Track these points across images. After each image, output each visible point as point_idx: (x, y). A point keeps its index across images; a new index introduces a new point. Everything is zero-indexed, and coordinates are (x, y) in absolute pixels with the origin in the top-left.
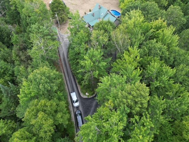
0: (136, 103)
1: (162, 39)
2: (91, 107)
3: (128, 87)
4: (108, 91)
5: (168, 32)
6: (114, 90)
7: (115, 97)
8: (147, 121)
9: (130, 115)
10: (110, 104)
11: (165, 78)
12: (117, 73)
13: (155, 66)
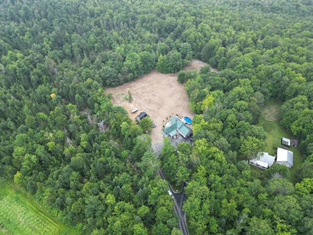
0: (204, 194)
1: (217, 160)
2: (180, 198)
3: (201, 188)
4: (192, 190)
5: (220, 155)
6: (195, 189)
7: (196, 192)
8: (208, 201)
9: (202, 199)
10: (194, 195)
11: (216, 182)
12: (195, 180)
13: (212, 176)
